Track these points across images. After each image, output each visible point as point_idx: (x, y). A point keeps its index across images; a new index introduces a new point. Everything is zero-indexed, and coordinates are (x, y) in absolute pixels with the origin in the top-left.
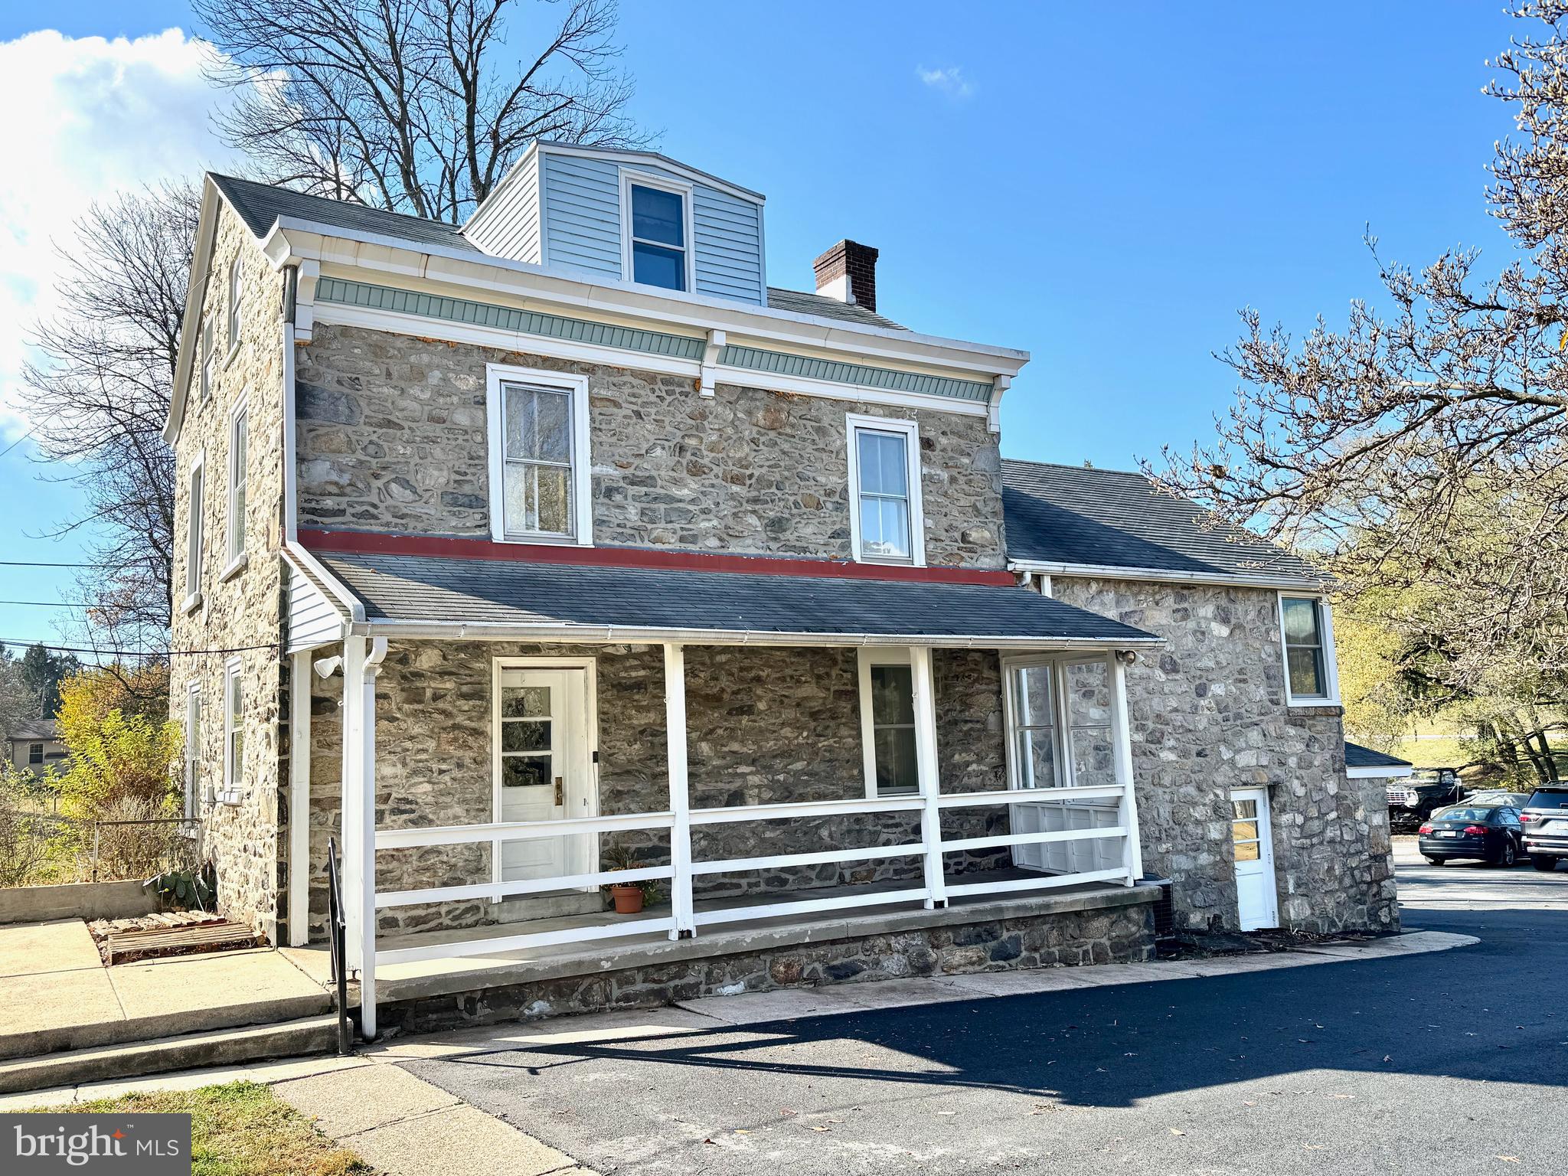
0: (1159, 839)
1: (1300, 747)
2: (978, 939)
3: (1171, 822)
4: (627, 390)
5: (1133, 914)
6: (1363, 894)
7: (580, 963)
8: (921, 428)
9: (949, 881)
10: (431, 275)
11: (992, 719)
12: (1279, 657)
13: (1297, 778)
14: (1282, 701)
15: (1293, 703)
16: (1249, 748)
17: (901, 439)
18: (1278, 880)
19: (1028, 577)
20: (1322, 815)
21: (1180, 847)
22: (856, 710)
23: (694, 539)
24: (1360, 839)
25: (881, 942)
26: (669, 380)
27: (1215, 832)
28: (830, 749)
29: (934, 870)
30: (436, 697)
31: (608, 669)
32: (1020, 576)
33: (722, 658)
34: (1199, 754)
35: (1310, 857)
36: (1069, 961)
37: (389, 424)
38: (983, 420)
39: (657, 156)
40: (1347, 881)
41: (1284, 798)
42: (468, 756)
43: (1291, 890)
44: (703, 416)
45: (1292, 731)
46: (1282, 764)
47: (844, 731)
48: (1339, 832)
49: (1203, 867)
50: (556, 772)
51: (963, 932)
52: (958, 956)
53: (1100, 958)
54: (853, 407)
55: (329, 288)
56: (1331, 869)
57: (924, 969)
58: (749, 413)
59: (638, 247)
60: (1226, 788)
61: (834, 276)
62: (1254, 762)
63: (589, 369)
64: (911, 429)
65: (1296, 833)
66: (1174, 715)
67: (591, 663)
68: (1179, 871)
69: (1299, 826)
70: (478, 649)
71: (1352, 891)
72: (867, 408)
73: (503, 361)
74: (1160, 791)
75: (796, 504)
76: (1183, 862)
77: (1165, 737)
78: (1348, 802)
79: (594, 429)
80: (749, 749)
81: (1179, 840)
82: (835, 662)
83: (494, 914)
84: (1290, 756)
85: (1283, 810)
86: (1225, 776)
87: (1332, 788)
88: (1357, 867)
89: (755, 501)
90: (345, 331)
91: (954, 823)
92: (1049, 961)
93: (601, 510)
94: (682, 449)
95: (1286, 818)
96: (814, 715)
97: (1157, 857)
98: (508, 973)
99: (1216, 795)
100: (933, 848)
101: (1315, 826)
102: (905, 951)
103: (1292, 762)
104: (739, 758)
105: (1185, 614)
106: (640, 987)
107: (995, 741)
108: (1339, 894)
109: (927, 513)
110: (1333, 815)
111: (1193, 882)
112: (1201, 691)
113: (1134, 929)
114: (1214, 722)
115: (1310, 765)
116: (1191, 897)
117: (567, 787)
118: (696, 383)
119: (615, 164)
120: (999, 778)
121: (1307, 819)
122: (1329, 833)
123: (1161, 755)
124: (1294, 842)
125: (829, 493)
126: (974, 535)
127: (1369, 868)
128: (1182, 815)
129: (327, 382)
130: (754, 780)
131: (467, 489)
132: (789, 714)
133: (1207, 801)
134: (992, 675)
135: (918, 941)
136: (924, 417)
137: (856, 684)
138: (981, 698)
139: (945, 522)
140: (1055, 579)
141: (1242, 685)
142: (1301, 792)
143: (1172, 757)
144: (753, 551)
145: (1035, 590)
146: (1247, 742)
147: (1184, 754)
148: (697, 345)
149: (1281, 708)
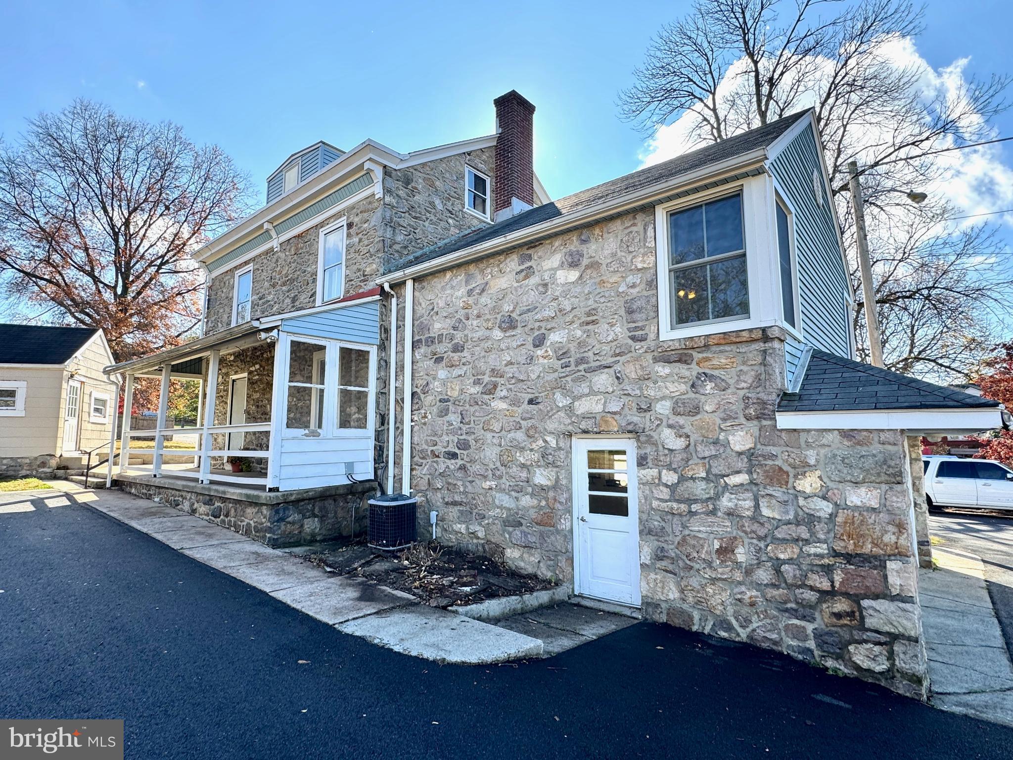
0: (486, 477)
1: (678, 388)
2: (209, 503)
3: (498, 464)
4: (261, 262)
5: (265, 510)
8: (348, 219)
12: (651, 284)
13: (670, 426)
14: (652, 336)
15: (670, 335)
16: (592, 393)
18: (639, 544)
20: (715, 477)
21: (503, 486)
27: (541, 477)
34: (531, 402)
35: (684, 527)
40: (764, 575)
43: (644, 560)
45: (665, 370)
46: (641, 409)
48: (749, 504)
49: (525, 509)
52: (203, 509)
53: (248, 532)
54: (322, 225)
56: (725, 551)
57: (193, 511)
58: (290, 250)
60: (561, 436)
64: (344, 222)
65: (665, 493)
66: (507, 369)
67: (246, 375)
68: (501, 507)
69: (667, 486)
72: (328, 222)
73: (238, 269)
74: (489, 435)
75: (301, 286)
76: (506, 501)
77: (499, 389)
78: (779, 462)
79: (253, 283)
81: (504, 480)
84: (658, 400)
86: (560, 423)
88: (790, 561)
89: (289, 291)
94: (271, 278)
97: (483, 491)
99: (545, 441)
103: (663, 408)
105: (529, 272)
108: (743, 588)
109: (347, 267)
110: (738, 478)
112: (539, 341)
113: (264, 520)
115: (696, 410)
116: (510, 534)
121: (682, 479)
122: (726, 502)
123: (493, 404)
124: (655, 504)
125: (311, 275)
126: (368, 270)
133: (534, 446)
136: (349, 211)
139: (355, 268)
140: (417, 280)
141: (590, 327)
143: (503, 405)
146: (590, 387)
147: (515, 403)
149: (650, 344)
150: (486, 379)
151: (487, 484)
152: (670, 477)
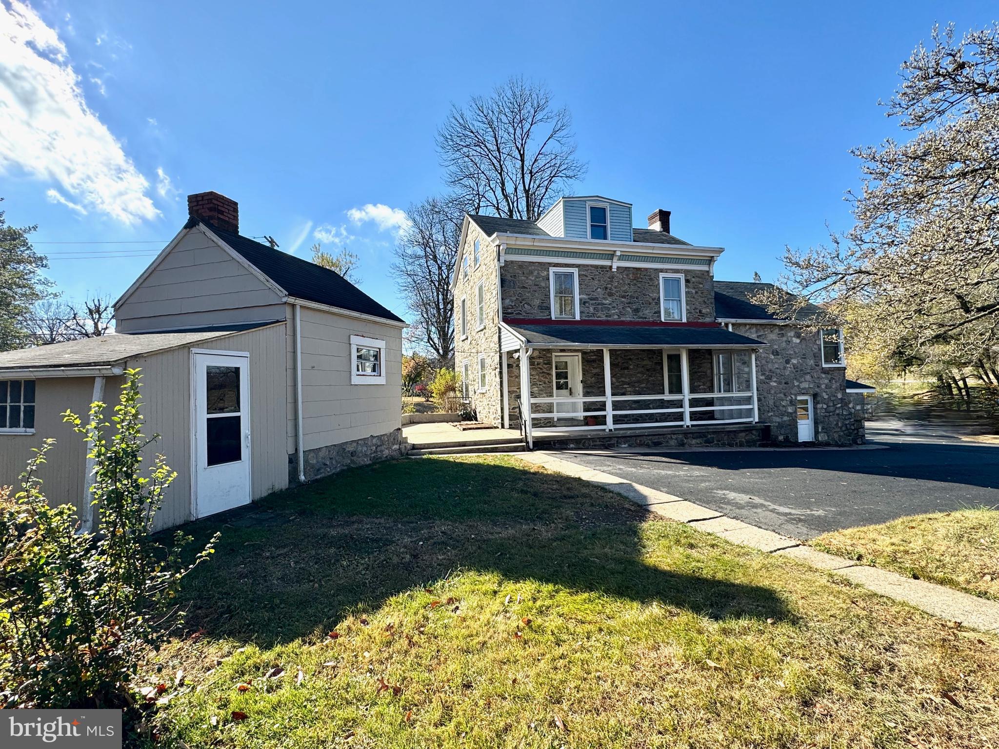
0: (769, 411)
1: (826, 381)
2: (700, 437)
3: (774, 406)
4: (589, 271)
5: (754, 432)
6: (851, 433)
7: (582, 435)
8: (685, 276)
9: (691, 420)
10: (535, 244)
11: (709, 371)
12: (820, 350)
13: (825, 392)
14: (820, 365)
15: (824, 366)
16: (806, 381)
17: (678, 280)
18: (815, 427)
19: (723, 324)
20: (834, 405)
21: (776, 414)
22: (662, 369)
23: (610, 316)
24: (850, 414)
25: (669, 436)
26: (602, 267)
27: (790, 410)
28: (653, 381)
29: (687, 416)
30: (538, 364)
31: (585, 356)
32: (720, 324)
33: (619, 352)
34: (785, 383)
35: (828, 419)
36: (731, 445)
37: (524, 287)
38: (708, 272)
39: (598, 196)
40: (844, 429)
41: (819, 399)
42: (547, 380)
43: (820, 430)
44: (613, 278)
45: (824, 376)
46: (818, 387)
47: (658, 375)
48: (841, 411)
49: (785, 421)
50: (570, 386)
51: (695, 435)
52: (694, 441)
53: (741, 445)
54: (662, 271)
55: (509, 251)
56: (837, 424)
57: (682, 444)
58: (627, 275)
59: (592, 226)
60: (796, 395)
61: (655, 222)
62: (807, 386)
63: (578, 266)
64: (682, 277)
65: (824, 411)
66: (776, 370)
67: (580, 354)
68: (776, 422)
69: (825, 409)
70: (549, 351)
71: (846, 432)
72: (666, 271)
73: (554, 266)
74: (770, 395)
75: (643, 303)
76: (778, 420)
77: (773, 378)
78: (846, 401)
79: (580, 284)
80: (627, 380)
81: (776, 412)
82: (655, 353)
83: (555, 424)
84: (823, 384)
85: (818, 403)
86: (795, 391)
87: (840, 396)
89: (630, 303)
90: (512, 262)
91: (694, 403)
92: (724, 445)
93: (583, 309)
94: (606, 288)
95: (819, 406)
96: (648, 370)
98: (564, 436)
99: (791, 397)
100: (687, 410)
101: (832, 409)
102: (676, 439)
103: (823, 386)
104: (624, 383)
105: (783, 335)
106: (598, 443)
107: (710, 378)
108: (840, 432)
109: (687, 304)
110: (839, 405)
111: (781, 426)
112: (787, 362)
113: (754, 437)
114: (791, 372)
115: (831, 388)
116: (779, 430)
117: (573, 391)
118: (611, 267)
119: (585, 201)
120: (711, 390)
121: (828, 406)
122: (837, 412)
124: (822, 414)
125: (653, 299)
126: (704, 311)
127: (854, 424)
128: (778, 404)
129: (508, 277)
130: (629, 389)
131: (545, 305)
132: (640, 369)
133: (788, 399)
134: (709, 357)
135: (680, 436)
136: (686, 272)
137: (662, 360)
138: (705, 365)
139: (693, 307)
140: (733, 325)
141: (804, 360)
142: (826, 397)
143: (775, 384)
144: (628, 319)
145: (725, 328)
146: (805, 379)
147: (780, 383)
148: (611, 256)
149: (820, 367)
150: (767, 374)
151: (770, 414)
152: (825, 406)
